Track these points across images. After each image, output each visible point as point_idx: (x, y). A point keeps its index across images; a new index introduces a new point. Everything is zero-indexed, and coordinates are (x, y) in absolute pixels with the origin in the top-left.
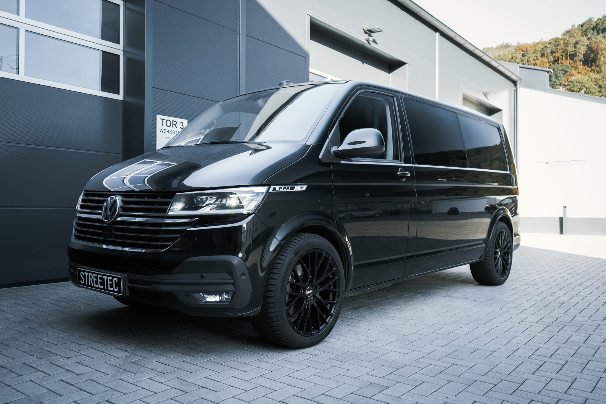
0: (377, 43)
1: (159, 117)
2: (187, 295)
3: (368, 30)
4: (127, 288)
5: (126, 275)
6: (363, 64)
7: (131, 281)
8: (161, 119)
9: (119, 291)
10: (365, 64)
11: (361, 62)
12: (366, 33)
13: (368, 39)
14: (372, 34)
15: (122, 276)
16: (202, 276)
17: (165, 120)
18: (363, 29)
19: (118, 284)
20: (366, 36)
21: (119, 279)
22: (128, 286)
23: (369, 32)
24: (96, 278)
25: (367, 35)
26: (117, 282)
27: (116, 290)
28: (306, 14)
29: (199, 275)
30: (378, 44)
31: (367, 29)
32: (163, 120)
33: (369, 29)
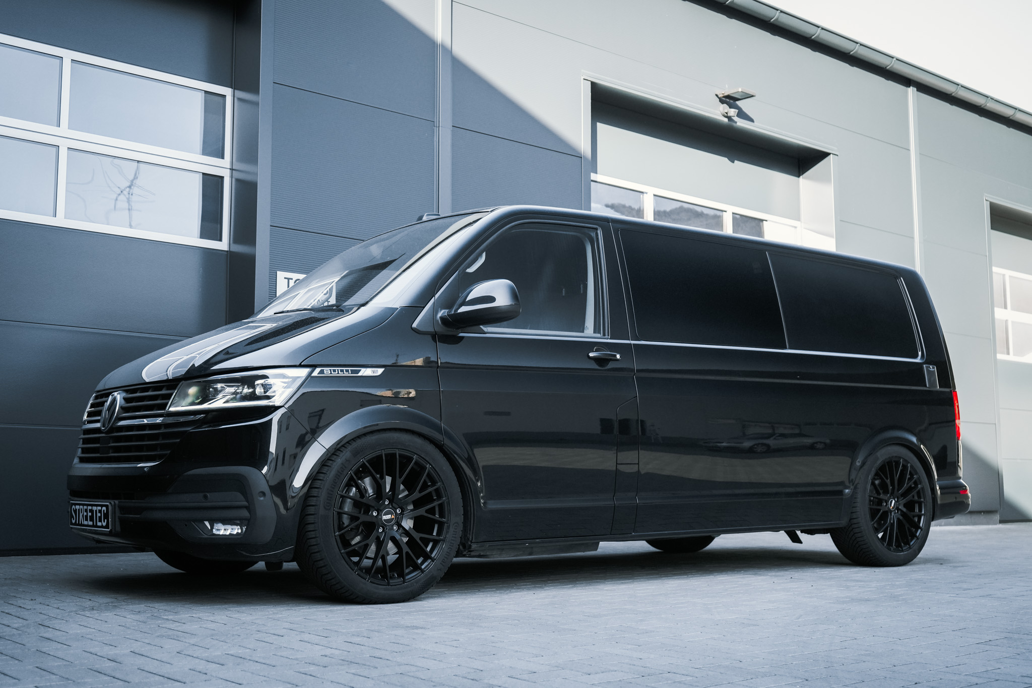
0: (752, 120)
1: (281, 275)
2: (186, 525)
3: (724, 97)
4: (117, 519)
5: (117, 502)
6: (733, 162)
7: (122, 509)
8: (285, 278)
9: (107, 526)
10: (736, 162)
11: (726, 159)
12: (722, 101)
13: (727, 113)
14: (738, 103)
15: (110, 503)
16: (206, 497)
17: (292, 279)
18: (717, 95)
19: (106, 516)
20: (724, 108)
21: (107, 506)
22: (119, 518)
23: (729, 100)
24: (86, 510)
25: (725, 105)
26: (105, 512)
27: (104, 524)
28: (582, 78)
29: (201, 495)
30: (755, 120)
31: (722, 95)
32: (289, 279)
33: (726, 94)
